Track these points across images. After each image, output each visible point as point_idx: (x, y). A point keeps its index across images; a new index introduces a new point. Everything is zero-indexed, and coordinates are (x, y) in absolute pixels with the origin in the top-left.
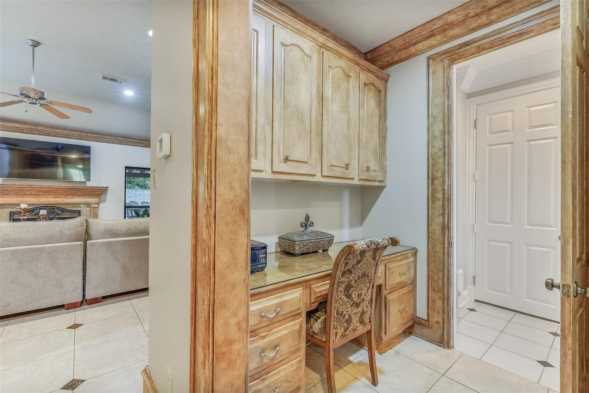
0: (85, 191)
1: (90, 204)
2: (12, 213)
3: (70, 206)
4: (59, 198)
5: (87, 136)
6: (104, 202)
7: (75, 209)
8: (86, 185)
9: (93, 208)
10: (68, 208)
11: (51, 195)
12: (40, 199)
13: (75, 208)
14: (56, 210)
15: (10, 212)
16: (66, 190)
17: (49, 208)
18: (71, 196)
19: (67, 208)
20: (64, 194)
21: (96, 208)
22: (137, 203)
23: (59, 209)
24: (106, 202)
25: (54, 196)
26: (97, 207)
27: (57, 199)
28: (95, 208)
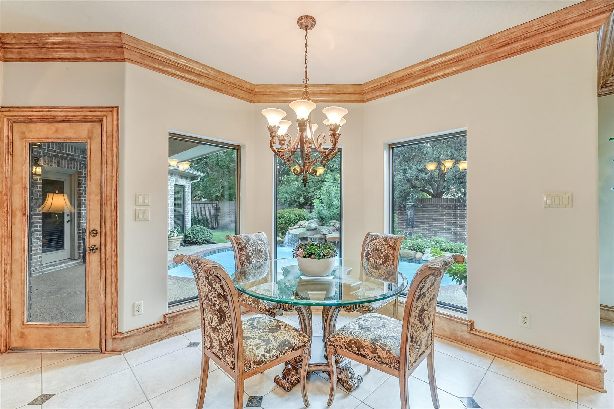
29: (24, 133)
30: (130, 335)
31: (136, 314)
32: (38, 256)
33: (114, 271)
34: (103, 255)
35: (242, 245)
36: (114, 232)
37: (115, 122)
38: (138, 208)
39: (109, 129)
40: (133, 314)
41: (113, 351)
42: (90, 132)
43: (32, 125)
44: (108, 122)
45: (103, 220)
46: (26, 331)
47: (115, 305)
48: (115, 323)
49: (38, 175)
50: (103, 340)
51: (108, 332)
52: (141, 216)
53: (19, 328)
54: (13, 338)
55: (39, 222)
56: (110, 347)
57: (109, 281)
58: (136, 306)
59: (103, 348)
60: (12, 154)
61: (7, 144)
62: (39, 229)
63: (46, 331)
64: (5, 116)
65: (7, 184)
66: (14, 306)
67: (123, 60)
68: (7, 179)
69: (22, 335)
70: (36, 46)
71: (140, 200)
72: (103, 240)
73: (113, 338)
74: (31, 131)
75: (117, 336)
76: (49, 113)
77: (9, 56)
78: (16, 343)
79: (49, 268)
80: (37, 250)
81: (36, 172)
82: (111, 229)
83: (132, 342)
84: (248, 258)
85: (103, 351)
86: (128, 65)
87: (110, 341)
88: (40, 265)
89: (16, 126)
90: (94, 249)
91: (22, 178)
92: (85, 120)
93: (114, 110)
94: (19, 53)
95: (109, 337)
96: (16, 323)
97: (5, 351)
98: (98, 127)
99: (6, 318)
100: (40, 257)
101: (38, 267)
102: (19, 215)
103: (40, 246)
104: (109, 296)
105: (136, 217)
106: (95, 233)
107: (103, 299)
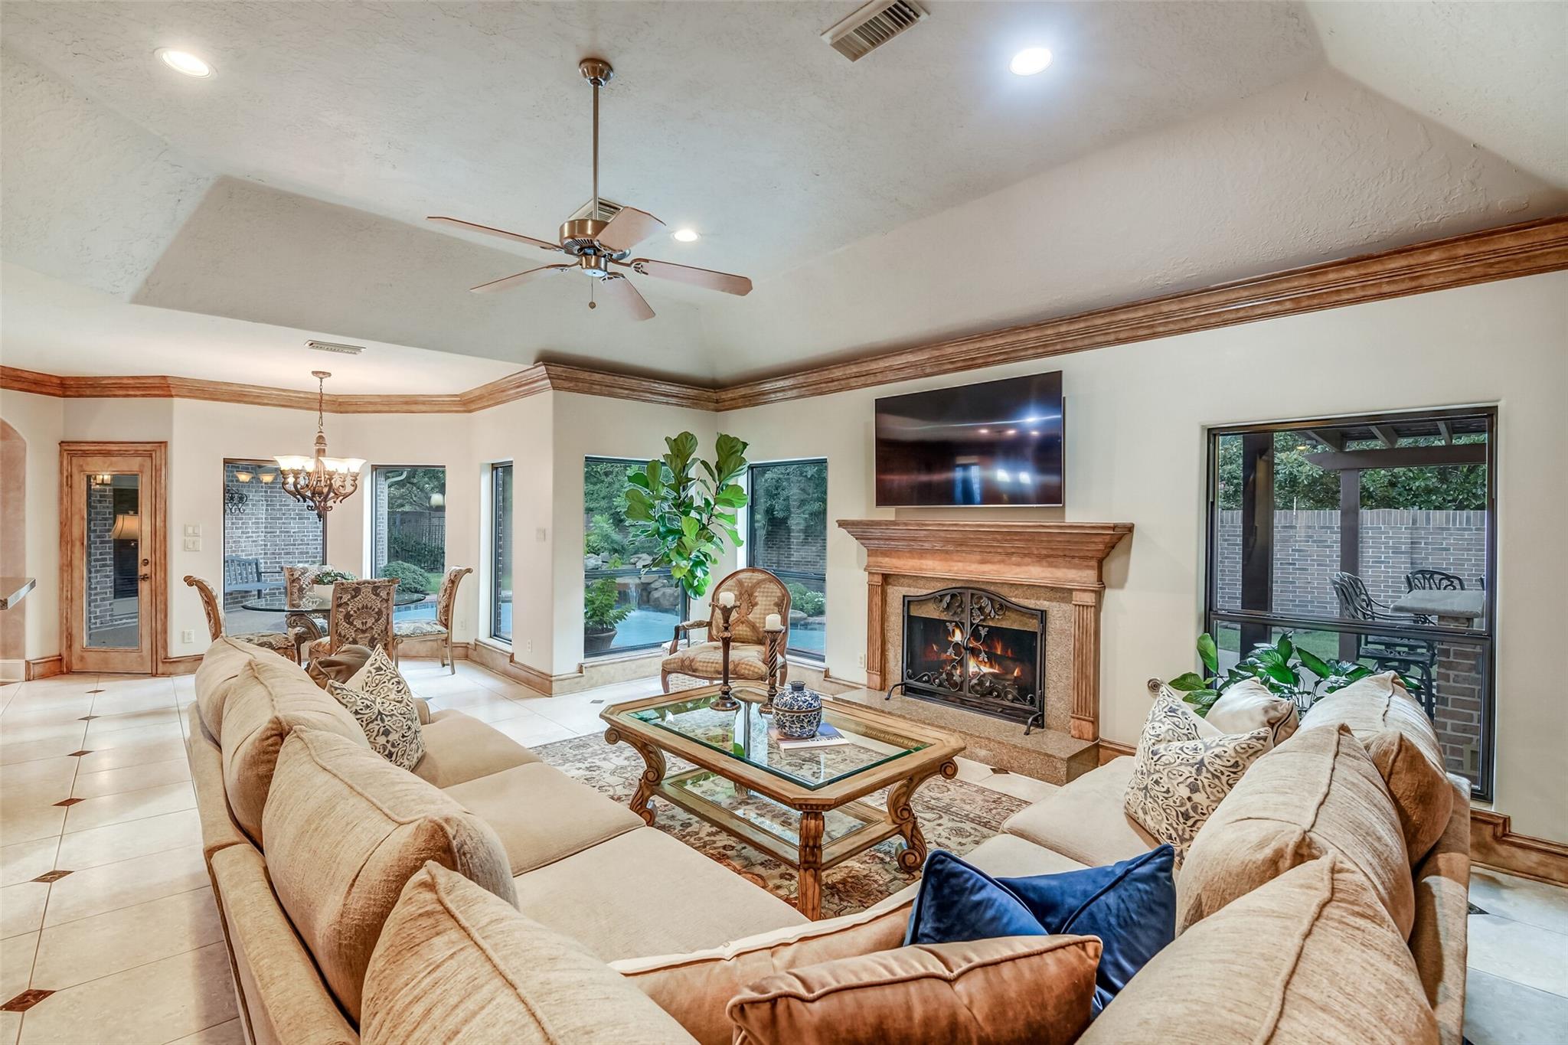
0: (1049, 542)
1: (1071, 591)
2: (906, 599)
3: (1019, 592)
4: (991, 563)
5: (1058, 334)
6: (1121, 585)
7: (1031, 603)
8: (1063, 516)
9: (1079, 606)
10: (1016, 597)
11: (971, 552)
12: (953, 564)
13: (1033, 601)
14: (985, 602)
15: (904, 596)
16: (999, 537)
17: (972, 595)
18: (1019, 559)
19: (1013, 599)
20: (999, 550)
21: (1087, 606)
22: (1456, 582)
23: (993, 597)
24: (1127, 585)
25: (978, 557)
26: (1090, 604)
27: (986, 567)
28: (1083, 606)
29: (81, 466)
30: (178, 661)
31: (186, 641)
32: (108, 602)
33: (162, 598)
34: (153, 583)
35: (296, 576)
36: (163, 562)
37: (163, 457)
38: (187, 539)
39: (158, 463)
40: (183, 642)
41: (163, 674)
42: (142, 466)
43: (89, 459)
44: (157, 456)
45: (154, 551)
46: (85, 654)
47: (165, 631)
48: (165, 648)
49: (107, 485)
50: (155, 662)
51: (159, 657)
52: (191, 546)
53: (79, 651)
54: (74, 661)
55: (109, 553)
56: (160, 671)
57: (158, 608)
58: (186, 635)
59: (154, 671)
60: (71, 487)
61: (67, 477)
62: (108, 562)
63: (103, 654)
64: (66, 450)
65: (67, 514)
66: (75, 631)
67: (172, 396)
68: (67, 510)
69: (82, 659)
70: (92, 386)
71: (190, 530)
72: (153, 569)
73: (163, 662)
74: (88, 464)
75: (167, 661)
76: (104, 448)
77: (68, 393)
78: (76, 667)
79: (124, 621)
80: (106, 593)
81: (103, 480)
82: (160, 558)
83: (181, 667)
84: (301, 589)
85: (154, 675)
86: (176, 400)
87: (160, 665)
88: (111, 615)
89: (75, 460)
90: (145, 578)
91: (80, 510)
92: (137, 454)
93: (163, 444)
94: (77, 391)
95: (159, 659)
96: (76, 647)
97: (67, 673)
98: (148, 460)
99: (67, 642)
100: (110, 604)
101: (108, 618)
102: (78, 544)
103: (111, 587)
104: (159, 622)
105: (186, 548)
106: (146, 562)
107: (154, 624)
